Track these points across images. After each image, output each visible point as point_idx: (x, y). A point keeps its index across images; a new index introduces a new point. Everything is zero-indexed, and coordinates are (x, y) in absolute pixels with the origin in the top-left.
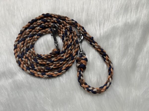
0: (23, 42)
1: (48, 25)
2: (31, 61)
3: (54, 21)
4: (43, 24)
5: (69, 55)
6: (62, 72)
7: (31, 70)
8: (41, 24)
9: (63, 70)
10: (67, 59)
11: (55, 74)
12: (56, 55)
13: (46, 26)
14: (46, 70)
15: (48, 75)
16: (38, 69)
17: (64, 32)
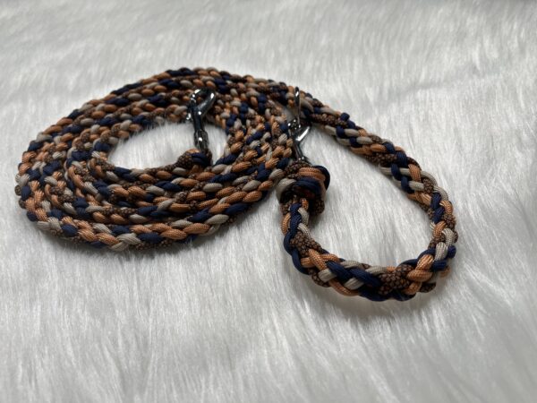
0: (67, 135)
1: (180, 97)
2: (78, 192)
3: (205, 82)
4: (163, 94)
5: (249, 167)
6: (210, 220)
7: (68, 219)
8: (157, 92)
9: (214, 214)
10: (239, 179)
11: (174, 228)
12: (195, 167)
13: (174, 99)
14: (135, 216)
15: (139, 234)
16: (100, 211)
17: (236, 109)
